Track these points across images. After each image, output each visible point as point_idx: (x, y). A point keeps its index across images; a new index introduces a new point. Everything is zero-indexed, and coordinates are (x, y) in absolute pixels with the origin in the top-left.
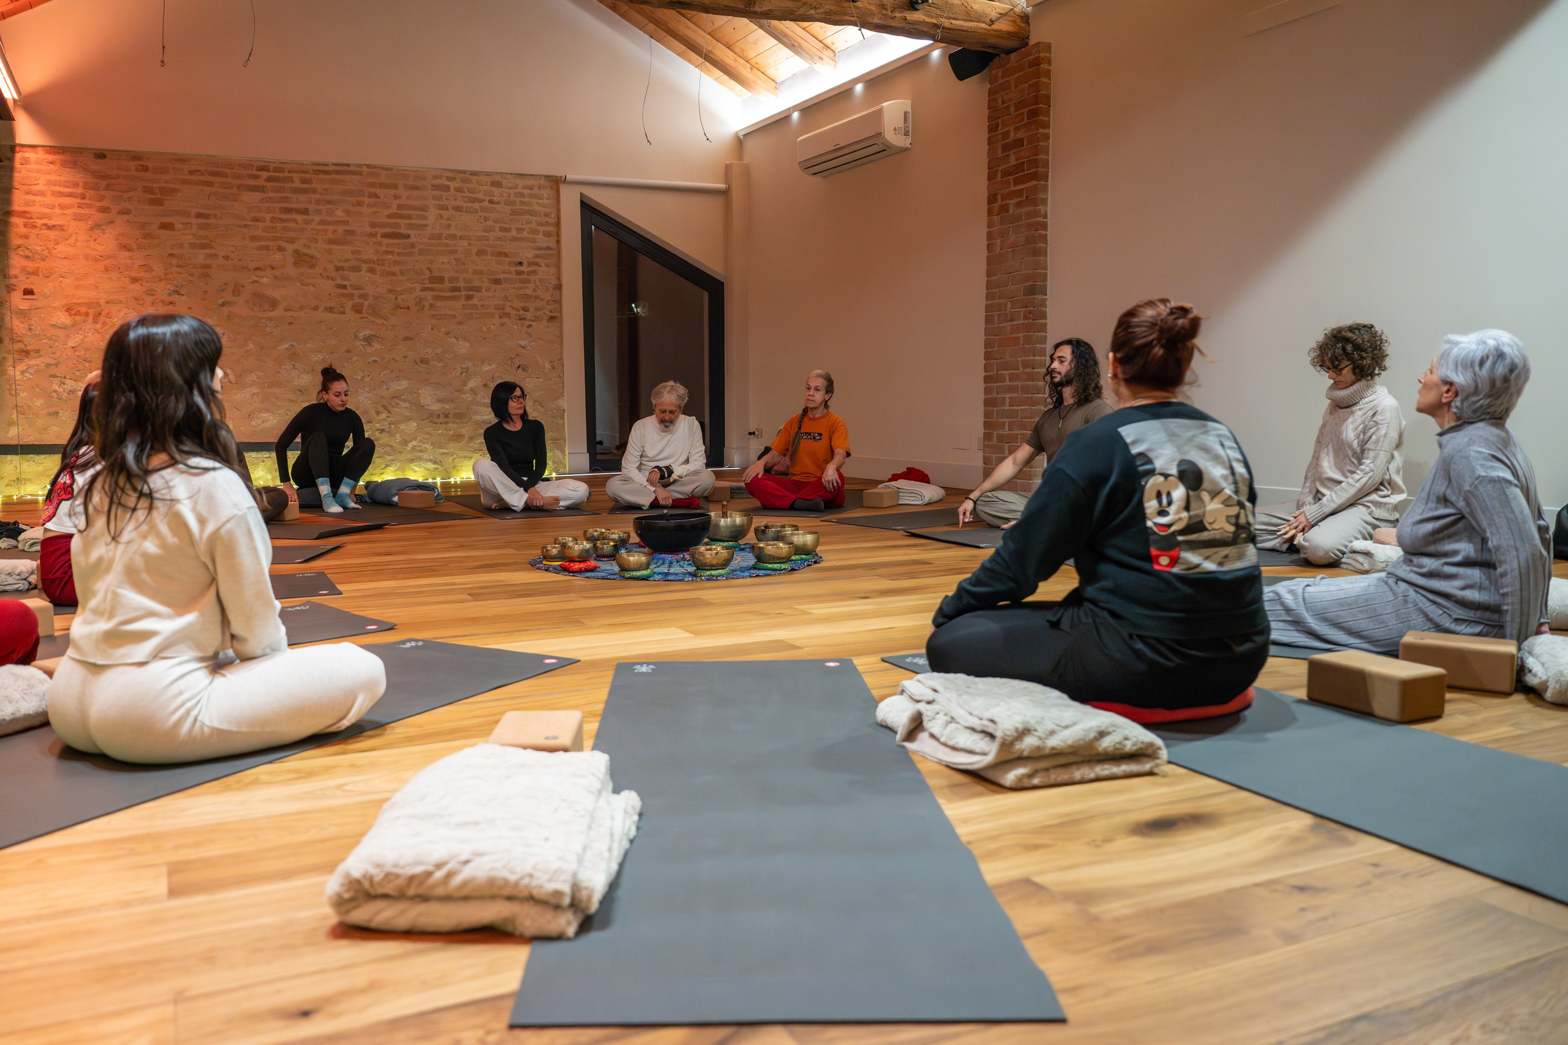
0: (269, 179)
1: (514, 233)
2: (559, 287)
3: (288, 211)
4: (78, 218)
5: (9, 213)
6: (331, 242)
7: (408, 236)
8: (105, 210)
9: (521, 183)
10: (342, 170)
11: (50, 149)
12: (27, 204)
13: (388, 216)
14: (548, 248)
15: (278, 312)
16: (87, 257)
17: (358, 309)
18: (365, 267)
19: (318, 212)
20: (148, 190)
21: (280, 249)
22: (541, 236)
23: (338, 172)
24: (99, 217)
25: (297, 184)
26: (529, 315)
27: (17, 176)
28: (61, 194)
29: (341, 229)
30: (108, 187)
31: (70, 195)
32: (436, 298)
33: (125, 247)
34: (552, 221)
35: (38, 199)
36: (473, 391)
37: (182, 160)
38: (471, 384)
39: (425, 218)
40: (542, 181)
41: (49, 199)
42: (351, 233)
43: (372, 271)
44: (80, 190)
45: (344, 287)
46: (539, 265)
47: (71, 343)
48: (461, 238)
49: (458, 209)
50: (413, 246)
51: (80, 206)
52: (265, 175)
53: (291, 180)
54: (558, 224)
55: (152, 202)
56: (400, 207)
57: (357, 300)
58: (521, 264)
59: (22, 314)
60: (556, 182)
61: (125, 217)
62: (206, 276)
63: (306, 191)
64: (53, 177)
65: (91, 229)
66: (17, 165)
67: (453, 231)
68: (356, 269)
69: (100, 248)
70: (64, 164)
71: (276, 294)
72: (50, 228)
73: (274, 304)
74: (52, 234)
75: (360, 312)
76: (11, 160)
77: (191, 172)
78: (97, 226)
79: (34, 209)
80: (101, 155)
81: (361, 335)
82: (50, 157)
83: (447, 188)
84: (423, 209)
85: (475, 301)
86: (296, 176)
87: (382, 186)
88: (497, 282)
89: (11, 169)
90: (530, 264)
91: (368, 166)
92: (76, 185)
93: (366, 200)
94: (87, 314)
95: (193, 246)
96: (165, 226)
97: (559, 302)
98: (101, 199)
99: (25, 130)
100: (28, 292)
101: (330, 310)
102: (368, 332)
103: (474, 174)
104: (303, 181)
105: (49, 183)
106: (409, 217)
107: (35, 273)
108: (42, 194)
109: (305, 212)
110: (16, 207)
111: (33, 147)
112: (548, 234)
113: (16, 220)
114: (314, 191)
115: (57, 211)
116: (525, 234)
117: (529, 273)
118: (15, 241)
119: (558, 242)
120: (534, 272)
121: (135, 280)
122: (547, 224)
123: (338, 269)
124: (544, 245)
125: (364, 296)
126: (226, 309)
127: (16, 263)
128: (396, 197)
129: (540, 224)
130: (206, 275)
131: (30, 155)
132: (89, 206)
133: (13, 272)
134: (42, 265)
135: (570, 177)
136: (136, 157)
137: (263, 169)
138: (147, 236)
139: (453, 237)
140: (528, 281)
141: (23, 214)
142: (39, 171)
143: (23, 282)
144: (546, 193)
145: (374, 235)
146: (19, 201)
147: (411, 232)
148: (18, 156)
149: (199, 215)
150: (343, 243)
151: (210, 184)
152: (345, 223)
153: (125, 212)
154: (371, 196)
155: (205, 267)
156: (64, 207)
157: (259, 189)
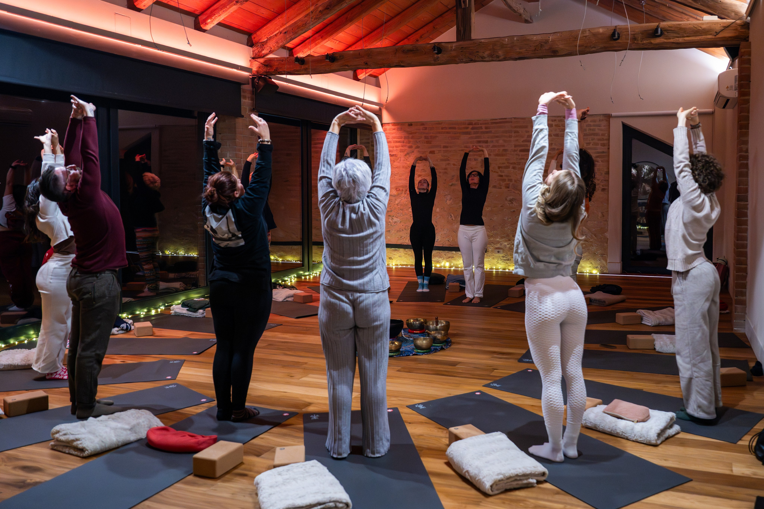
0: (472, 128)
2: (608, 173)
3: (479, 142)
4: (401, 151)
6: (497, 155)
8: (410, 147)
10: (504, 121)
11: (394, 124)
13: (523, 141)
14: (603, 152)
16: (403, 167)
17: (507, 187)
18: (511, 166)
19: (492, 142)
20: (426, 138)
21: (475, 160)
22: (599, 146)
23: (501, 123)
24: (408, 150)
25: (484, 130)
28: (397, 142)
29: (502, 148)
30: (412, 138)
31: (399, 142)
34: (605, 137)
37: (439, 123)
40: (602, 118)
41: (392, 144)
42: (505, 150)
43: (514, 168)
44: (402, 140)
45: (501, 176)
47: (397, 202)
52: (471, 126)
53: (481, 128)
54: (609, 139)
55: (428, 142)
57: (507, 182)
60: (608, 117)
61: (418, 149)
63: (487, 132)
64: (394, 135)
65: (406, 155)
68: (507, 167)
69: (408, 163)
70: (398, 129)
75: (508, 187)
77: (442, 128)
78: (408, 154)
80: (410, 125)
81: (508, 198)
82: (393, 127)
86: (483, 126)
87: (521, 127)
91: (515, 118)
92: (401, 138)
93: (513, 134)
94: (403, 190)
95: (442, 160)
96: (432, 152)
97: (608, 181)
98: (409, 142)
99: (386, 118)
101: (495, 187)
102: (511, 197)
104: (486, 128)
105: (393, 137)
109: (486, 142)
112: (603, 145)
114: (490, 132)
115: (395, 149)
119: (609, 149)
122: (603, 139)
123: (499, 168)
124: (601, 151)
125: (510, 180)
126: (452, 187)
128: (526, 132)
129: (599, 140)
130: (446, 173)
131: (387, 127)
132: (405, 146)
135: (615, 114)
136: (422, 124)
137: (470, 124)
144: (604, 123)
145: (515, 151)
149: (444, 147)
151: (448, 133)
152: (503, 146)
153: (418, 147)
154: (516, 132)
155: (446, 169)
156: (397, 147)
157: (468, 133)
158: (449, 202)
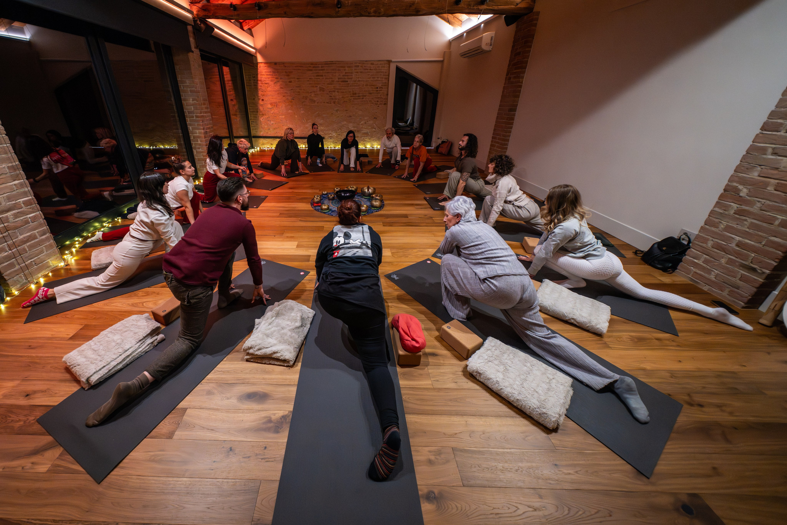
0: (314, 67)
1: (376, 79)
2: (387, 95)
3: (318, 76)
4: (272, 81)
5: (257, 80)
6: (328, 84)
7: (347, 81)
8: (277, 78)
9: (379, 63)
10: (332, 63)
11: (265, 63)
12: (261, 78)
13: (343, 76)
14: (385, 83)
15: (316, 104)
16: (274, 91)
18: (336, 90)
19: (325, 75)
20: (286, 72)
21: (316, 87)
22: (384, 79)
23: (330, 64)
24: (276, 80)
25: (320, 68)
26: (379, 103)
27: (259, 71)
28: (268, 75)
29: (331, 80)
30: (277, 72)
31: (270, 75)
32: (354, 99)
33: (281, 88)
34: (387, 74)
35: (263, 76)
37: (293, 63)
38: (362, 122)
39: (352, 76)
40: (385, 62)
41: (265, 76)
42: (333, 81)
43: (338, 92)
44: (271, 73)
45: (331, 96)
46: (382, 88)
47: (272, 112)
48: (362, 81)
49: (361, 72)
50: (349, 84)
51: (272, 78)
52: (312, 66)
53: (318, 67)
54: (389, 75)
55: (288, 75)
56: (346, 73)
57: (334, 100)
58: (377, 88)
59: (262, 105)
60: (389, 62)
61: (282, 80)
63: (322, 70)
64: (266, 70)
65: (275, 83)
67: (359, 79)
68: (334, 91)
69: (276, 88)
70: (268, 67)
71: (315, 99)
72: (266, 84)
73: (314, 101)
74: (266, 85)
75: (335, 103)
76: (257, 66)
77: (295, 67)
79: (263, 79)
80: (276, 64)
82: (265, 65)
83: (358, 66)
84: (352, 73)
85: (364, 100)
86: (320, 66)
87: (342, 67)
88: (370, 93)
89: (257, 69)
90: (380, 88)
91: (338, 61)
92: (271, 72)
95: (297, 87)
96: (290, 82)
97: (387, 99)
98: (276, 75)
99: (260, 59)
100: (263, 100)
101: (327, 103)
102: (337, 109)
103: (366, 61)
105: (265, 72)
106: (348, 76)
107: (264, 95)
108: (264, 75)
109: (322, 76)
110: (259, 79)
111: (261, 63)
112: (386, 79)
113: (259, 82)
114: (324, 69)
115: (267, 79)
116: (379, 79)
117: (380, 90)
118: (259, 87)
119: (388, 81)
120: (381, 90)
121: (284, 96)
123: (330, 92)
124: (384, 82)
125: (336, 99)
126: (304, 103)
127: (260, 93)
128: (345, 70)
129: (384, 75)
131: (261, 65)
132: (274, 78)
133: (260, 95)
134: (265, 93)
135: (393, 60)
136: (283, 63)
137: (312, 64)
138: (286, 85)
139: (359, 81)
140: (379, 93)
142: (263, 69)
143: (262, 98)
144: (386, 66)
145: (338, 81)
146: (259, 77)
147: (349, 80)
148: (259, 65)
149: (297, 79)
150: (331, 84)
151: (299, 69)
152: (332, 78)
153: (281, 79)
154: (338, 70)
155: (299, 92)
156: (268, 78)
157: (311, 70)
158: (302, 112)
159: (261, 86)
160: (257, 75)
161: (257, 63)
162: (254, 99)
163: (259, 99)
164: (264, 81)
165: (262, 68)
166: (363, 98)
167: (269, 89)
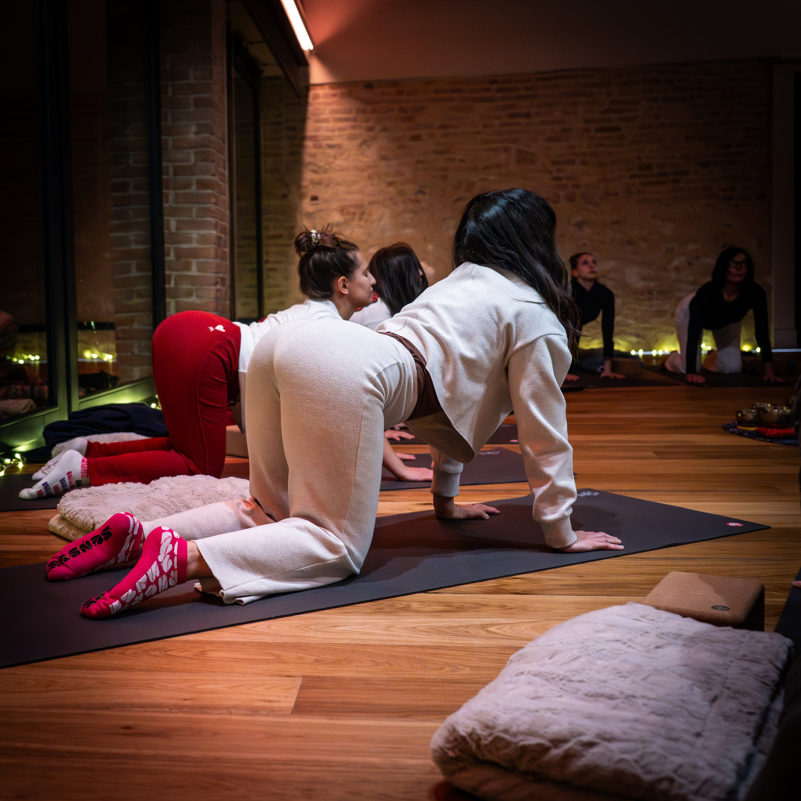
0: (499, 90)
3: (513, 116)
4: (351, 137)
5: (303, 138)
6: (549, 139)
8: (371, 129)
9: (732, 68)
11: (332, 85)
12: (317, 130)
14: (759, 127)
16: (356, 168)
18: (578, 159)
19: (539, 114)
20: (402, 110)
21: (506, 150)
24: (366, 135)
25: (522, 93)
26: (737, 195)
27: (311, 109)
29: (558, 127)
30: (374, 111)
32: (644, 184)
33: (383, 158)
34: (762, 100)
35: (324, 125)
36: (677, 269)
38: (676, 262)
39: (636, 109)
41: (331, 125)
42: (567, 130)
43: (584, 163)
45: (558, 179)
46: (749, 145)
48: (671, 126)
49: (668, 98)
51: (353, 127)
52: (494, 87)
53: (517, 89)
54: (770, 104)
57: (570, 190)
58: (729, 145)
59: (310, 215)
60: (770, 62)
61: (386, 133)
62: (445, 177)
63: (529, 97)
64: (334, 107)
65: (361, 145)
66: (311, 100)
68: (571, 162)
69: (365, 159)
70: (343, 95)
72: (330, 147)
74: (331, 152)
76: (306, 96)
77: (436, 91)
78: (364, 142)
79: (322, 133)
80: (369, 86)
81: (574, 221)
82: (332, 92)
86: (521, 85)
89: (305, 104)
90: (738, 145)
92: (350, 111)
93: (582, 99)
94: (354, 214)
95: (436, 152)
96: (416, 138)
97: (769, 180)
98: (367, 121)
99: (317, 73)
100: (314, 198)
102: (578, 219)
104: (527, 89)
105: (333, 112)
106: (621, 111)
107: (319, 183)
108: (326, 121)
109: (528, 115)
110: (309, 133)
111: (321, 85)
112: (759, 114)
113: (309, 143)
114: (536, 96)
115: (337, 133)
117: (738, 155)
118: (307, 159)
119: (770, 121)
120: (744, 152)
121: (390, 184)
122: (759, 104)
123: (554, 163)
125: (577, 186)
127: (308, 176)
128: (609, 94)
131: (320, 92)
132: (359, 127)
133: (305, 183)
134: (325, 176)
136: (394, 83)
137: (494, 81)
138: (401, 147)
141: (314, 138)
142: (325, 103)
143: (312, 191)
145: (588, 130)
146: (311, 127)
148: (312, 93)
149: (441, 127)
150: (560, 140)
153: (384, 129)
155: (445, 169)
156: (340, 129)
157: (490, 100)
159: (314, 155)
160: (303, 120)
161: (308, 87)
162: (285, 196)
163: (302, 196)
164: (330, 138)
165: (321, 100)
166: (676, 182)
167: (339, 162)
